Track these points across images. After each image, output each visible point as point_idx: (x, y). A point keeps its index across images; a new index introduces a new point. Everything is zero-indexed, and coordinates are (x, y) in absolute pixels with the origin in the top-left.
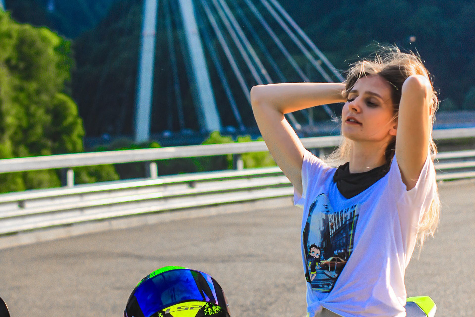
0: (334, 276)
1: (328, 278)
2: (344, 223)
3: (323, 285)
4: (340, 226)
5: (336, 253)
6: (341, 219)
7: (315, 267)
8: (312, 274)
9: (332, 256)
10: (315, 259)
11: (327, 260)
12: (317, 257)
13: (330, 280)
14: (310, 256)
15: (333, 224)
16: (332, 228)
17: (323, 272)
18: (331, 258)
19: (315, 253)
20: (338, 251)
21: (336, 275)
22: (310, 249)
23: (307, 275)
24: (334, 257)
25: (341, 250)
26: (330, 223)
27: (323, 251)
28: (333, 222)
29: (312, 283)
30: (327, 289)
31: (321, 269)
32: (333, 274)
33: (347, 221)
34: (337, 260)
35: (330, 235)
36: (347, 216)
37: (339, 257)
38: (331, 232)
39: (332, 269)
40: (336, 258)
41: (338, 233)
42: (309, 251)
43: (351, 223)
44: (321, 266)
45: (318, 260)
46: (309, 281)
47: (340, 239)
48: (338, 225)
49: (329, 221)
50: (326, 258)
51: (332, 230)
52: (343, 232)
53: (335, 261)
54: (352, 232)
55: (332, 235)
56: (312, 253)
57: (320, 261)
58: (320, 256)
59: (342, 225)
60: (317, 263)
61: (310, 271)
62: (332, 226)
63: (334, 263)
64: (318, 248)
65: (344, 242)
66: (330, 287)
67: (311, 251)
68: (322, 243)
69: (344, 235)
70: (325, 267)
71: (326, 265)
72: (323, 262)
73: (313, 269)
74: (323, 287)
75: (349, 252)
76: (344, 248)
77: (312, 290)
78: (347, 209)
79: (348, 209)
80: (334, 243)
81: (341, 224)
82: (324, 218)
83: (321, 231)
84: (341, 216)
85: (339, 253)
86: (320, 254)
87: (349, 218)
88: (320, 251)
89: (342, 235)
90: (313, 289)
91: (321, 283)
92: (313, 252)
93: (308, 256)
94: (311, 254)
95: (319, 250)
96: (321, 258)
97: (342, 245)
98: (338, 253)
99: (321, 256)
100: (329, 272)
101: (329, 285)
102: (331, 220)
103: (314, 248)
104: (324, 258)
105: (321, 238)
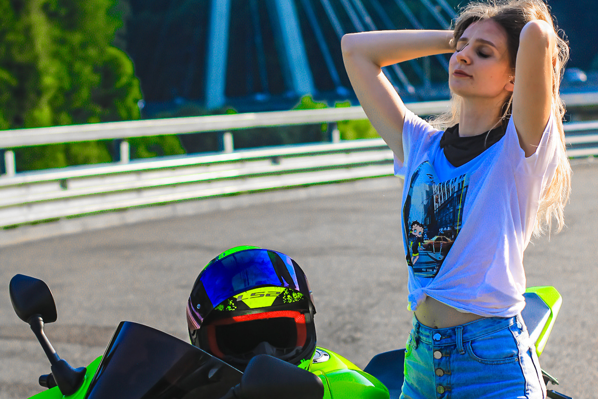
0: (440, 258)
1: (432, 260)
2: (450, 195)
3: (427, 269)
4: (446, 199)
5: (442, 231)
6: (447, 190)
7: (418, 248)
8: (414, 256)
9: (437, 235)
10: (417, 238)
11: (431, 240)
12: (420, 236)
13: (435, 263)
14: (411, 234)
15: (438, 197)
16: (437, 202)
17: (426, 254)
18: (436, 237)
19: (418, 231)
20: (444, 228)
21: (442, 257)
22: (412, 226)
23: (409, 257)
24: (440, 235)
25: (447, 228)
26: (434, 195)
27: (427, 229)
28: (438, 194)
29: (414, 267)
30: (431, 274)
31: (424, 250)
32: (438, 256)
33: (454, 193)
34: (442, 240)
35: (435, 209)
36: (454, 187)
37: (444, 236)
38: (436, 206)
39: (437, 250)
40: (441, 237)
41: (443, 207)
42: (411, 229)
43: (459, 196)
44: (424, 246)
45: (421, 240)
46: (410, 264)
47: (446, 215)
48: (444, 198)
49: (434, 193)
50: (430, 237)
51: (437, 204)
52: (450, 206)
53: (441, 240)
54: (460, 207)
55: (437, 210)
56: (413, 231)
57: (424, 240)
58: (423, 234)
59: (448, 199)
60: (419, 243)
61: (411, 252)
62: (437, 199)
63: (440, 243)
64: (421, 226)
65: (451, 217)
66: (435, 271)
67: (413, 229)
68: (425, 220)
69: (451, 210)
70: (429, 248)
71: (430, 245)
72: (426, 242)
73: (415, 251)
74: (427, 271)
75: (457, 230)
76: (451, 225)
77: (414, 275)
78: (454, 178)
79: (456, 178)
80: (439, 218)
81: (448, 197)
82: (428, 190)
83: (424, 205)
84: (447, 187)
85: (445, 231)
86: (423, 233)
87: (456, 190)
88: (423, 229)
89: (448, 209)
90: (415, 273)
91: (423, 267)
92: (415, 230)
93: (409, 235)
94: (414, 234)
95: (422, 227)
96: (424, 237)
97: (448, 221)
98: (443, 231)
99: (425, 235)
100: (434, 253)
101: (433, 269)
102: (436, 192)
103: (416, 225)
104: (427, 237)
105: (425, 214)
